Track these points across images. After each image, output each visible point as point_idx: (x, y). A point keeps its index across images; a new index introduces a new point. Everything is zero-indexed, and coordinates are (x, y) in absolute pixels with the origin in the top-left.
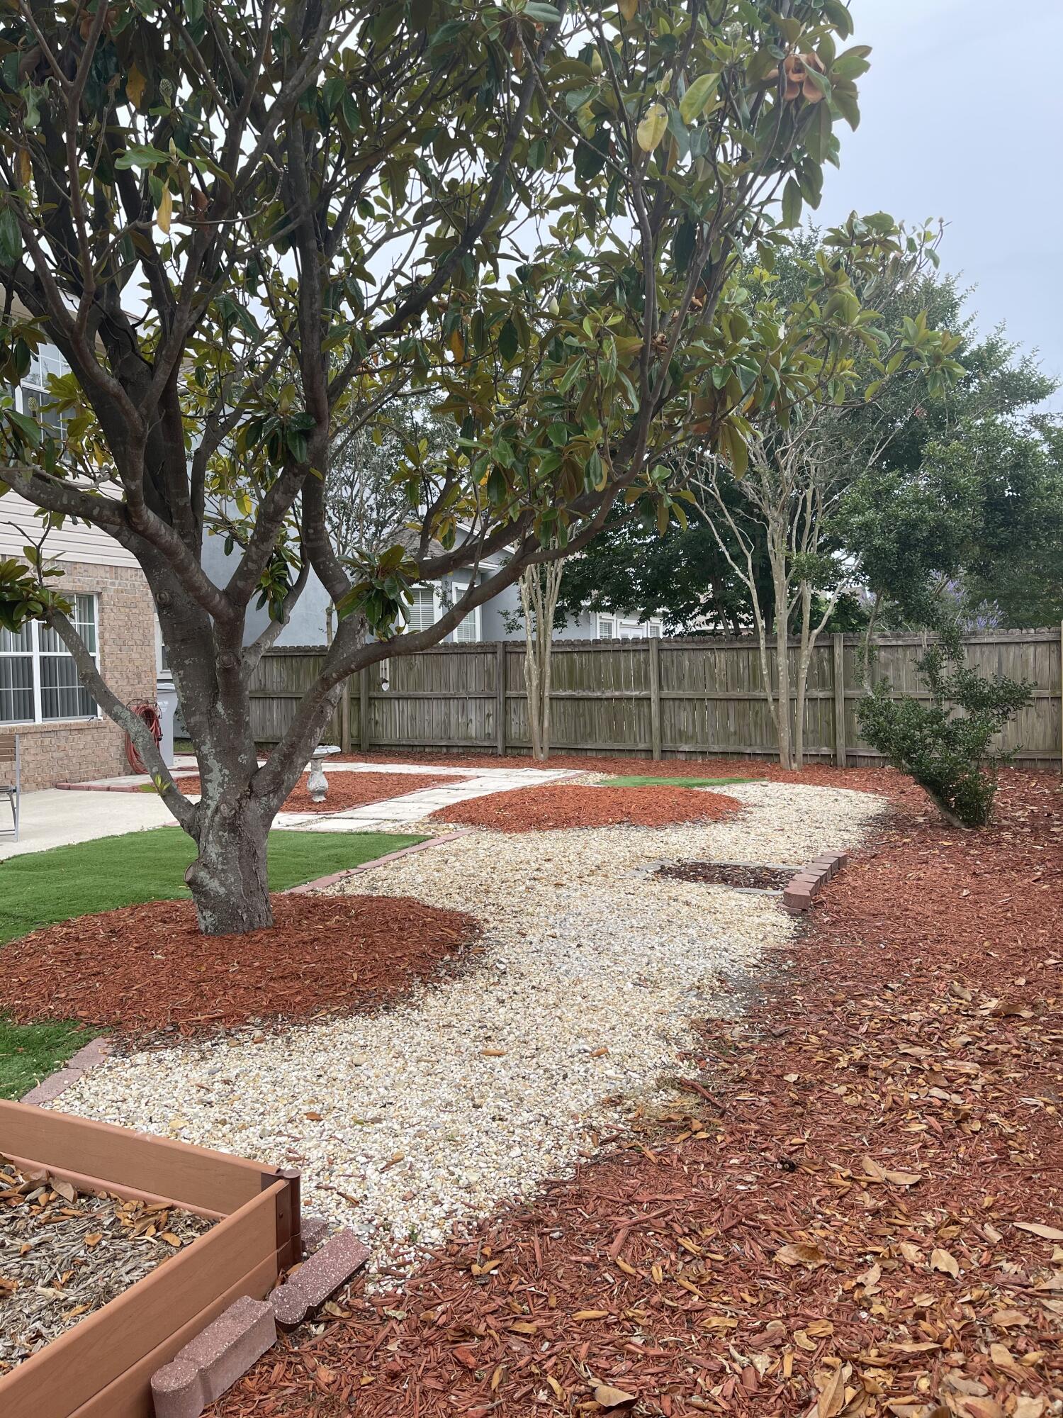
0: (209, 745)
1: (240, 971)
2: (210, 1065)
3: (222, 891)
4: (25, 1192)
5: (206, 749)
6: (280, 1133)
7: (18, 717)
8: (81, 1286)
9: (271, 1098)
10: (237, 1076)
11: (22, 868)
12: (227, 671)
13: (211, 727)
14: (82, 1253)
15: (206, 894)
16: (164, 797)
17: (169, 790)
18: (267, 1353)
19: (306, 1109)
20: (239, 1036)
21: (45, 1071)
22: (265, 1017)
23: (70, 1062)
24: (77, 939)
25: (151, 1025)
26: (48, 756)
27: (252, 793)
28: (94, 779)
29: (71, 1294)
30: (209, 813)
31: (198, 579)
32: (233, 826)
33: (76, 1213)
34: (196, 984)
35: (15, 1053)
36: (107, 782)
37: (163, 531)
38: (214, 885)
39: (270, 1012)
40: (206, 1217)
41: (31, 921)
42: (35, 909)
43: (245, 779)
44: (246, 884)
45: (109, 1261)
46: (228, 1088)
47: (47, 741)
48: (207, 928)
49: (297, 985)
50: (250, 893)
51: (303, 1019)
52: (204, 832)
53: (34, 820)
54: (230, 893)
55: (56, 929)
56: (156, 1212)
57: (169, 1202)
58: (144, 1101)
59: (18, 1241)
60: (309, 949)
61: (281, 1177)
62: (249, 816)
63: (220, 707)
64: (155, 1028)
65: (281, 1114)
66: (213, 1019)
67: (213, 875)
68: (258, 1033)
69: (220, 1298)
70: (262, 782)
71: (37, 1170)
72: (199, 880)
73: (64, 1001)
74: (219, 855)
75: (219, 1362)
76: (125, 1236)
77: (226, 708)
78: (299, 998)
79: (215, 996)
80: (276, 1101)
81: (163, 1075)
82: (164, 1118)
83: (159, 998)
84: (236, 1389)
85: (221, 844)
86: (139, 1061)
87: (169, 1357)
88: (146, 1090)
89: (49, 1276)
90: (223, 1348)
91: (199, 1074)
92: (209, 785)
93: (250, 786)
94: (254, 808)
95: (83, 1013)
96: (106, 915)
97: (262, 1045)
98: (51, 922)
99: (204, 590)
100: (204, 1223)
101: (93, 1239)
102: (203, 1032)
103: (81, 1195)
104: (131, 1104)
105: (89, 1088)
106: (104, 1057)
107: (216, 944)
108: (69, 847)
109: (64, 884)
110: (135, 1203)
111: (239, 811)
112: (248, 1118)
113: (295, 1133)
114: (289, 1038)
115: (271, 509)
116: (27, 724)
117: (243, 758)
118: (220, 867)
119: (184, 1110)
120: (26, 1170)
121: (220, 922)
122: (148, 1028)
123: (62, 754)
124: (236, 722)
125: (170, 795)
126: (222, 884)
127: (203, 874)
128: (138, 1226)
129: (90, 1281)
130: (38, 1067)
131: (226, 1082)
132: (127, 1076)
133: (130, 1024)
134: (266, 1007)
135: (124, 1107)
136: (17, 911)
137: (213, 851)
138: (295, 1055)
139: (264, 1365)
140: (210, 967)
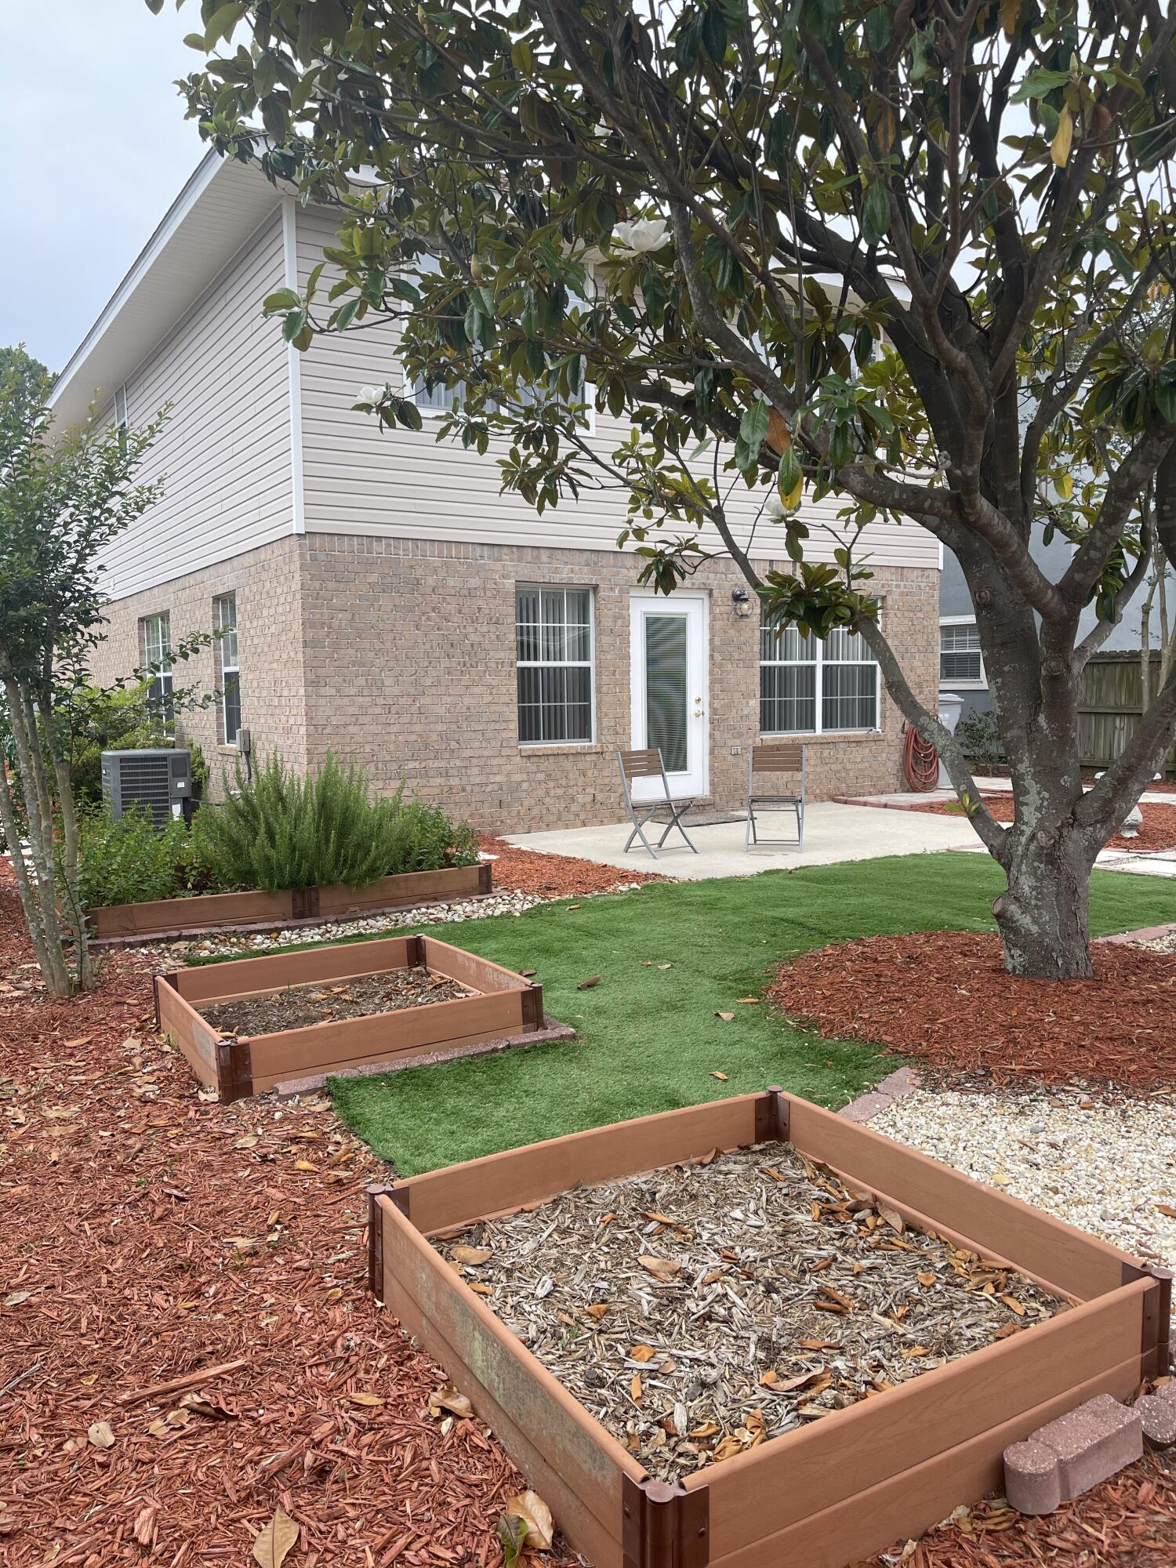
0: (1026, 763)
1: (1057, 1023)
2: (1031, 1122)
3: (1035, 929)
4: (853, 1210)
5: (1022, 768)
6: (1125, 1220)
7: (800, 727)
8: (919, 1327)
9: (1110, 1176)
10: (1065, 1142)
11: (810, 880)
12: (1055, 680)
13: (1030, 743)
14: (916, 1290)
15: (1016, 931)
16: (971, 819)
17: (978, 811)
18: (1133, 1465)
19: (1156, 1199)
20: (1062, 1096)
21: (856, 1090)
22: (1092, 1081)
23: (879, 1086)
24: (875, 960)
25: (960, 1064)
26: (826, 768)
27: (1075, 822)
28: (870, 794)
29: (909, 1331)
30: (1023, 840)
31: (1029, 573)
32: (1051, 857)
33: (906, 1246)
34: (1008, 1029)
35: (825, 1066)
36: (884, 799)
37: (996, 519)
38: (1025, 921)
39: (1097, 1076)
40: (1053, 1293)
41: (825, 934)
42: (827, 923)
43: (1068, 804)
44: (1063, 925)
45: (944, 1308)
46: (1057, 1153)
47: (826, 753)
48: (1014, 968)
49: (1130, 1051)
50: (1068, 936)
51: (1140, 1093)
52: (1016, 860)
53: (817, 832)
54: (1043, 933)
55: (852, 946)
56: (992, 1270)
57: (1007, 1263)
58: (961, 1145)
59: (849, 1259)
60: (1142, 1011)
61: (1148, 1274)
62: (1071, 847)
63: (1042, 720)
64: (964, 1068)
65: (1126, 1198)
66: (1030, 1072)
67: (1025, 909)
68: (1085, 1098)
69: (1076, 1389)
70: (1088, 810)
71: (863, 1191)
72: (1008, 914)
73: (868, 1022)
74: (1034, 888)
75: (1081, 1458)
76: (960, 1286)
77: (1050, 721)
78: (1134, 1067)
79: (1030, 1047)
80: (1116, 1181)
81: (979, 1122)
82: (986, 1169)
83: (967, 1037)
84: (1096, 1494)
85: (1035, 876)
86: (950, 1101)
87: (1023, 1434)
88: (963, 1133)
89: (884, 1305)
90: (1087, 1444)
91: (1020, 1129)
92: (1024, 809)
93: (1073, 813)
94: (1077, 839)
95: (889, 1039)
96: (900, 939)
97: (1092, 1113)
98: (844, 938)
99: (1035, 586)
100: (1049, 1298)
101: (927, 1278)
102: (1018, 1084)
103: (908, 1228)
104: (948, 1144)
105: (903, 1118)
106: (913, 1088)
107: (1027, 988)
108: (851, 863)
109: (853, 901)
110: (969, 1253)
111: (1059, 841)
112: (1083, 1193)
113: (1145, 1224)
114: (1124, 1112)
115: (1125, 483)
116: (807, 734)
117: (1066, 781)
118: (1033, 902)
119: (1008, 1166)
120: (853, 1189)
121: (1031, 965)
122: (957, 1067)
123: (839, 767)
124: (1060, 738)
125: (978, 818)
126: (1035, 921)
127: (1013, 908)
128: (975, 1280)
129: (928, 1323)
130: (847, 1084)
131: (1053, 1146)
132: (940, 1113)
133: (938, 1060)
134: (1093, 1070)
135: (941, 1146)
136: (811, 922)
137: (1026, 883)
138: (1134, 1134)
139: (1128, 1477)
140: (1022, 1013)
